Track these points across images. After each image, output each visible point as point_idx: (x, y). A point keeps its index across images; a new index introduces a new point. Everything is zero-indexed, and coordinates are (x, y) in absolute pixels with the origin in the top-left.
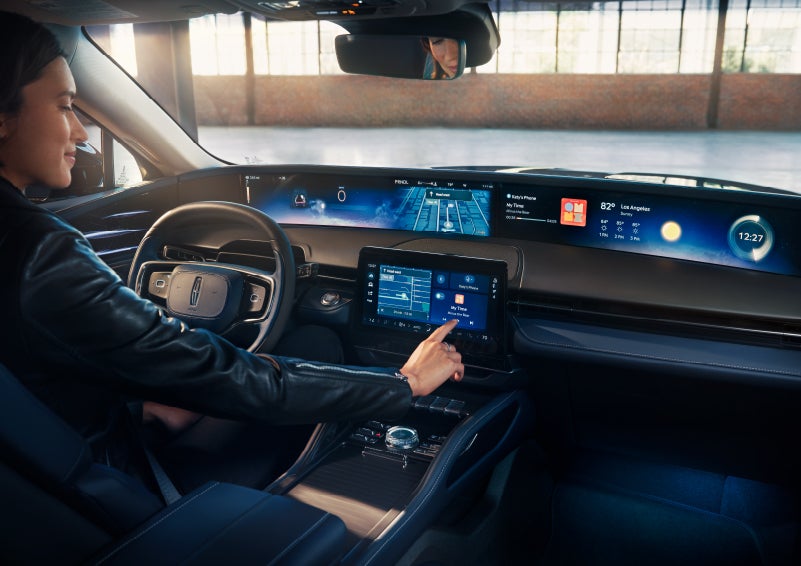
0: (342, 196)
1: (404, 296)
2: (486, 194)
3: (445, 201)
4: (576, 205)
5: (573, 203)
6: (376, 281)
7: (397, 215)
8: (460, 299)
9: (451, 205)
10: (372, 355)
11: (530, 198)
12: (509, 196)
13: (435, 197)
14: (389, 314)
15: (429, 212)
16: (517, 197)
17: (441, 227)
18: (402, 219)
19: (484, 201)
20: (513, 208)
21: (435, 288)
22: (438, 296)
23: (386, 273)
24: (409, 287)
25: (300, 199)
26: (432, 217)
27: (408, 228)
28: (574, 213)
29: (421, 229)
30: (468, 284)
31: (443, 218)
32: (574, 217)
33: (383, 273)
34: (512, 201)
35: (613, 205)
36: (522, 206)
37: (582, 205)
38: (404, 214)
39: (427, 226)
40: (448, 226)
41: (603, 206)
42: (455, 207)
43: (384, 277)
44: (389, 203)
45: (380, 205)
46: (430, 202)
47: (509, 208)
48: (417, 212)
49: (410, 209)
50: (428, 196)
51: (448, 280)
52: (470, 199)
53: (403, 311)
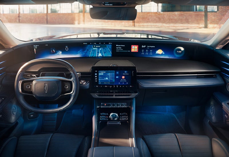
0: (67, 49)
1: (107, 78)
2: (111, 45)
3: (98, 48)
4: (135, 47)
5: (135, 46)
6: (98, 75)
7: (84, 53)
8: (123, 77)
9: (100, 49)
10: (97, 96)
11: (123, 46)
12: (117, 45)
13: (95, 47)
14: (102, 84)
15: (94, 51)
16: (119, 46)
17: (98, 55)
18: (86, 54)
19: (110, 47)
20: (118, 49)
21: (116, 75)
22: (117, 77)
23: (101, 73)
24: (108, 76)
25: (53, 51)
26: (95, 52)
27: (88, 56)
28: (135, 49)
29: (92, 56)
30: (126, 73)
31: (98, 53)
32: (135, 50)
33: (100, 73)
34: (118, 47)
35: (145, 46)
36: (121, 48)
37: (137, 47)
38: (86, 53)
39: (93, 55)
40: (100, 55)
41: (143, 46)
42: (102, 49)
43: (100, 74)
44: (82, 50)
45: (79, 50)
46: (94, 49)
47: (117, 49)
48: (90, 52)
49: (88, 51)
50: (94, 47)
51: (120, 73)
52: (106, 47)
53: (107, 82)
